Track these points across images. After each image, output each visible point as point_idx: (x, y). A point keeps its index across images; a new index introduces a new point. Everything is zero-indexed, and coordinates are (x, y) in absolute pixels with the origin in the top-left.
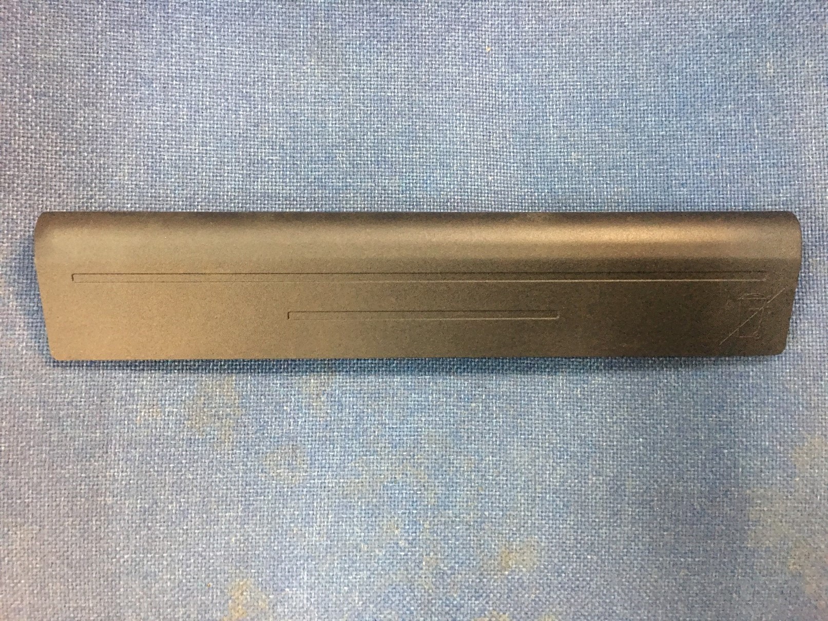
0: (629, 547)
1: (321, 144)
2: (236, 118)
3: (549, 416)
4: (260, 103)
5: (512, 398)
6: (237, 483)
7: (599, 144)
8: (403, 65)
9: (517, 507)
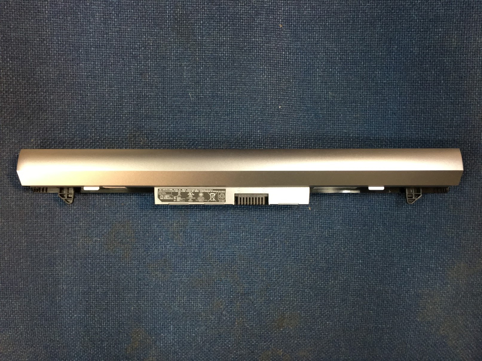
0: (350, 318)
1: (179, 86)
2: (129, 70)
3: (308, 247)
4: (143, 60)
5: (288, 236)
6: (133, 279)
7: (346, 87)
8: (229, 36)
9: (289, 296)
